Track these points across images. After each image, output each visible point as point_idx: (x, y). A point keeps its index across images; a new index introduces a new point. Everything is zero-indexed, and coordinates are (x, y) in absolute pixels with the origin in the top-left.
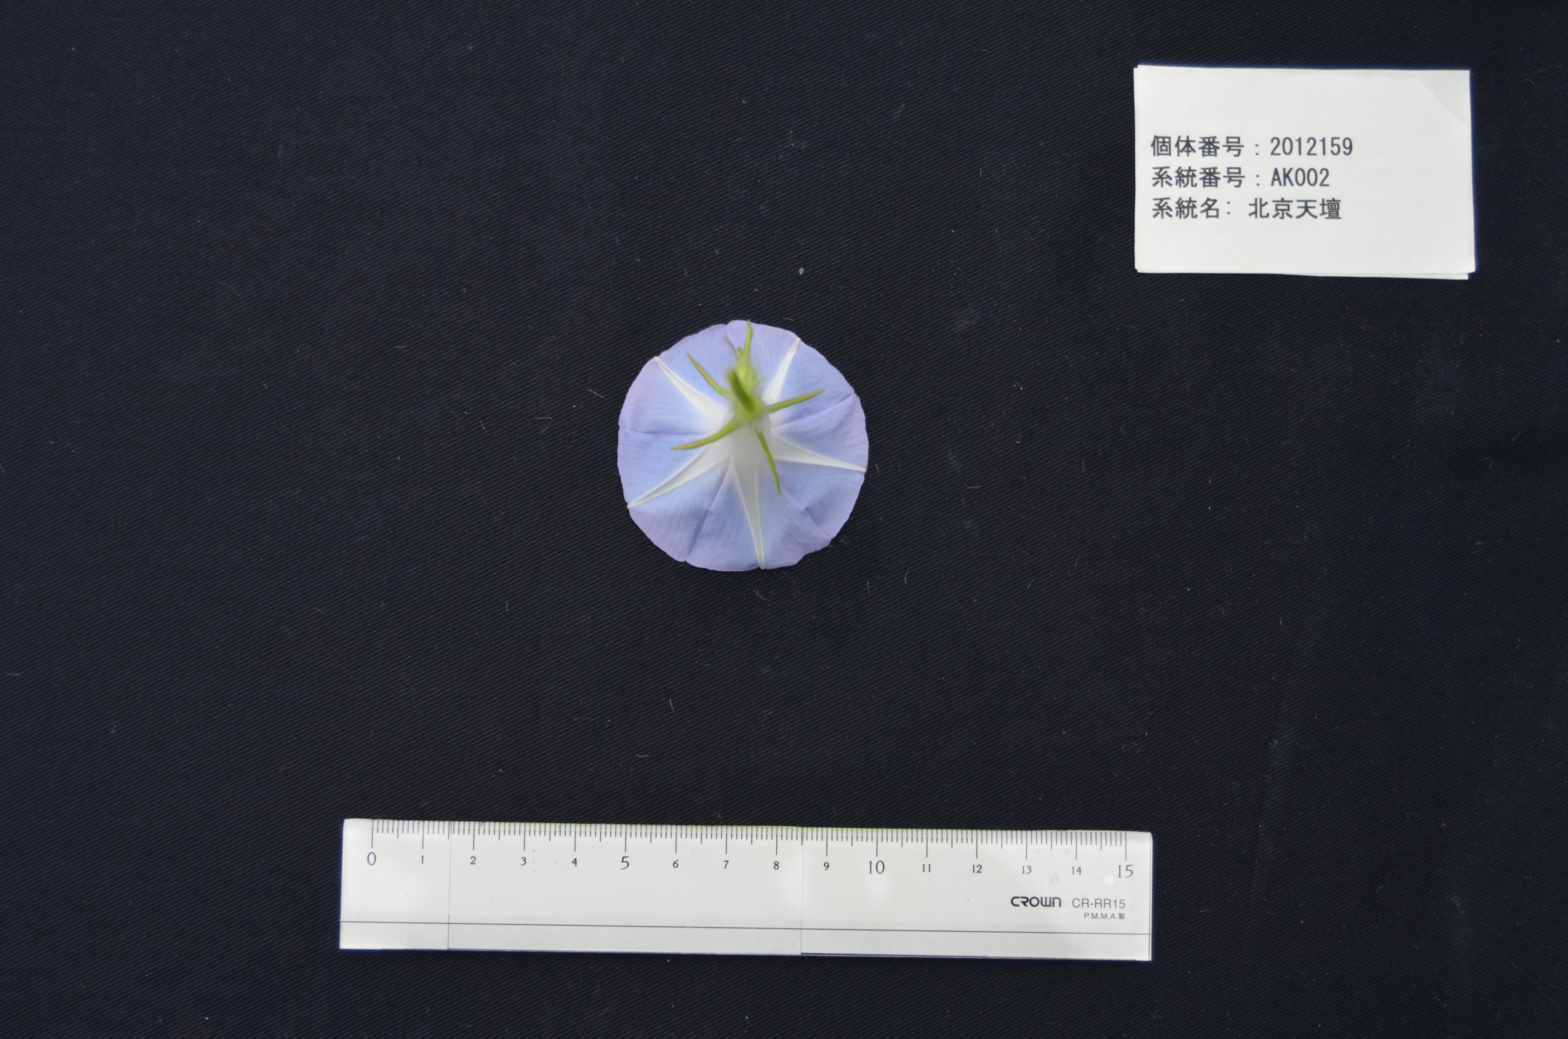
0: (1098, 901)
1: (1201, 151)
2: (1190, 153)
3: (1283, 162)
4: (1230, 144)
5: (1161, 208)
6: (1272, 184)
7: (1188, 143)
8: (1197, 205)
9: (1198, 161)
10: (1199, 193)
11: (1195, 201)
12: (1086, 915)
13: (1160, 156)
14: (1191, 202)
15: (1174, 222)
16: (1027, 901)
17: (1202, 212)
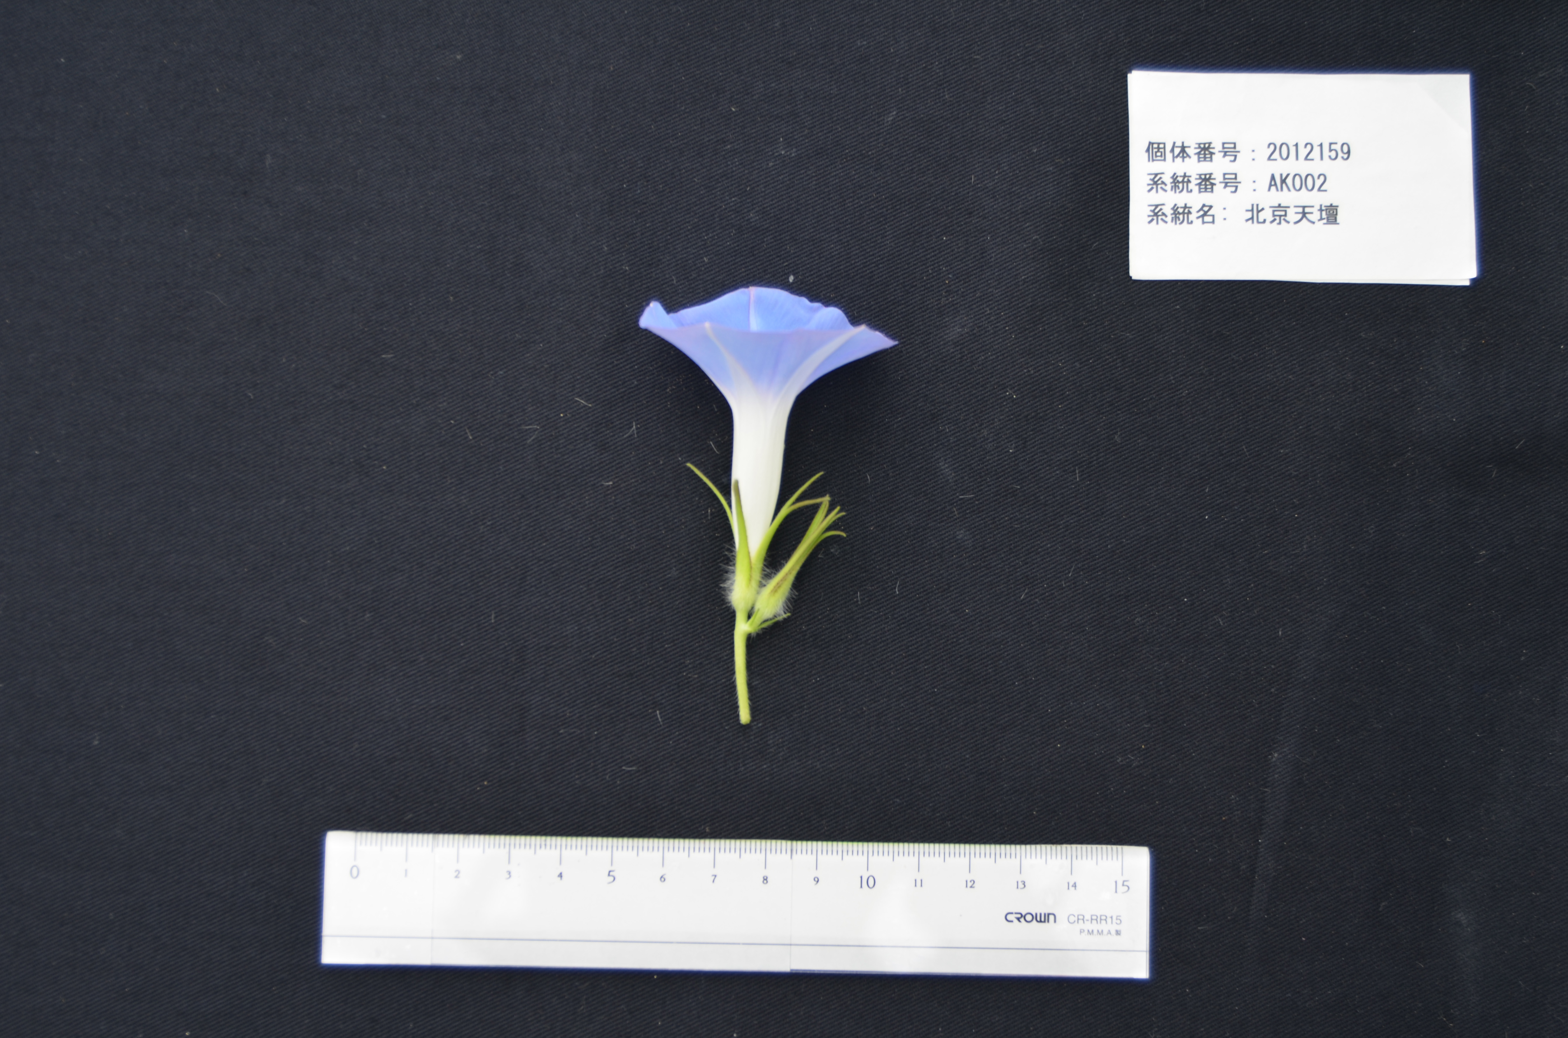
0: (1094, 917)
1: (1196, 156)
2: (1185, 159)
3: (1280, 168)
4: (1226, 150)
5: (1156, 213)
6: (1269, 190)
7: (1183, 149)
8: (1193, 211)
9: (1193, 167)
10: (1195, 199)
11: (1191, 208)
12: (1082, 931)
13: (1155, 162)
14: (1187, 208)
15: (1169, 228)
16: (1021, 917)
17: (1198, 218)
